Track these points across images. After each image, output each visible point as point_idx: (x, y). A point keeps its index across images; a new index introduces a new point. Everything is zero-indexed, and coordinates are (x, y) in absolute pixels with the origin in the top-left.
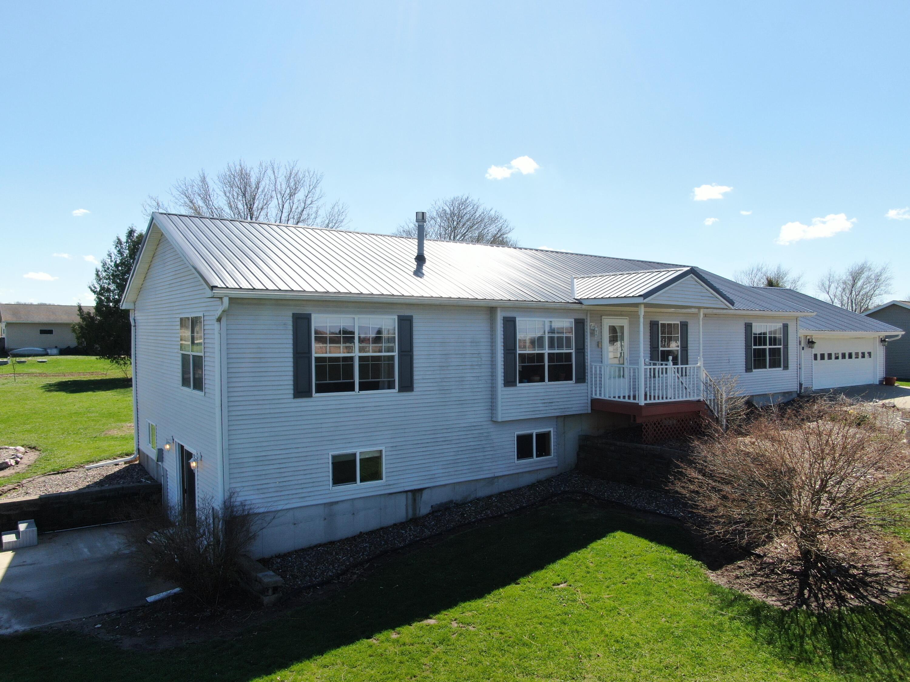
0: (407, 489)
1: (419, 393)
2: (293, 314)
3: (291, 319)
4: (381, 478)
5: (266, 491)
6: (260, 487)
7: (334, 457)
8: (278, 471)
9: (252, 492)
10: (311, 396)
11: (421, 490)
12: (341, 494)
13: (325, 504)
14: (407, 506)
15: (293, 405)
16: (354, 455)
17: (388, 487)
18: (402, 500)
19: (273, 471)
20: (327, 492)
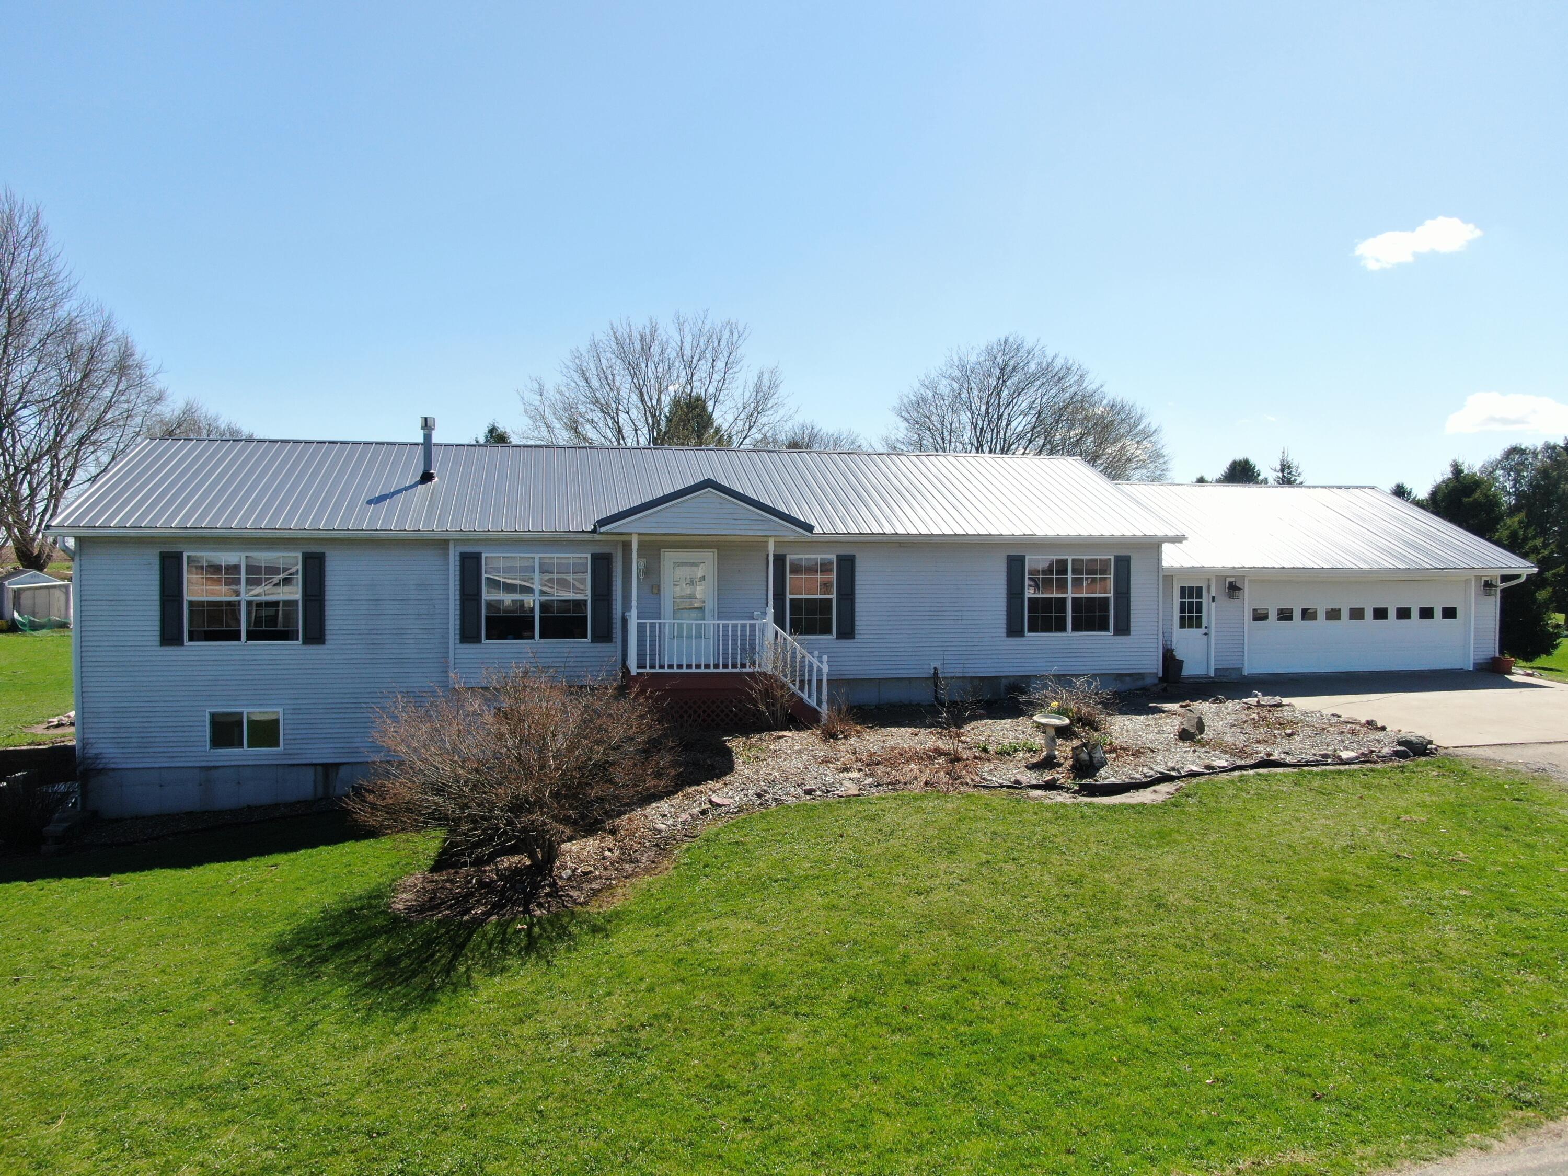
0: (314, 761)
1: (333, 647)
2: (161, 553)
3: (158, 558)
4: (277, 744)
5: (127, 745)
6: (119, 740)
7: (213, 716)
8: (141, 725)
9: (109, 745)
10: (182, 644)
11: (337, 765)
12: (223, 758)
13: (200, 767)
14: (315, 781)
15: (160, 653)
16: (242, 714)
17: (288, 757)
18: (310, 774)
19: (135, 725)
20: (203, 754)
